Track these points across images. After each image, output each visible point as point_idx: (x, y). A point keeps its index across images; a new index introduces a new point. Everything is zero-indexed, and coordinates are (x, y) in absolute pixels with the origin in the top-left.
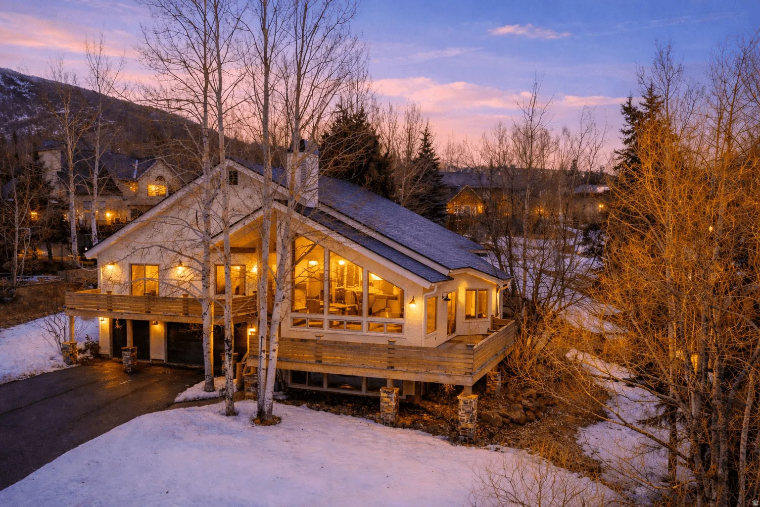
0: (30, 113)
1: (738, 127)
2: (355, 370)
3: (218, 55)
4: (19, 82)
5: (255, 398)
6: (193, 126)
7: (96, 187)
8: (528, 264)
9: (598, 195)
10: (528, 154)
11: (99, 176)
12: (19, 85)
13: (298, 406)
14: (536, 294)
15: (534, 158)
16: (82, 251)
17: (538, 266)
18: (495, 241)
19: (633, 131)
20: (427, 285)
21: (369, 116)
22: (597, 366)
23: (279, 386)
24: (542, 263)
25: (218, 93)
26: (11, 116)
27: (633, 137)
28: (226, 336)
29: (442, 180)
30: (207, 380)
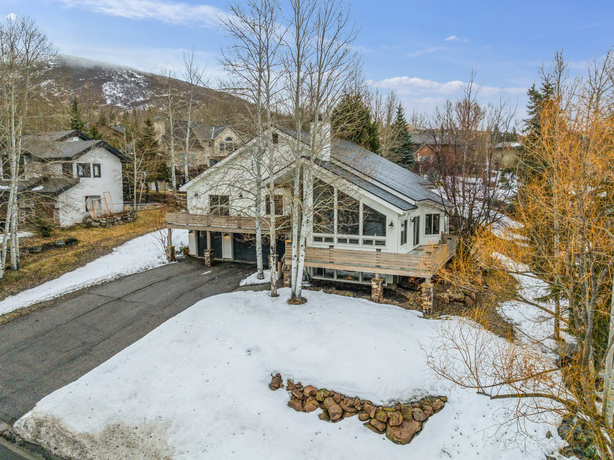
0: (144, 96)
1: (602, 104)
2: (354, 267)
3: (268, 61)
4: (137, 76)
5: (290, 286)
6: (252, 105)
7: (187, 144)
8: (466, 194)
9: (511, 148)
10: (466, 120)
11: (190, 138)
12: (137, 78)
13: (318, 291)
14: (470, 214)
15: (470, 123)
16: (178, 187)
17: (472, 196)
18: (443, 179)
19: (535, 107)
20: (401, 212)
21: (363, 98)
22: (510, 264)
23: (306, 278)
24: (475, 194)
25: (267, 84)
26: (131, 98)
27: (535, 111)
28: (271, 244)
29: (410, 139)
30: (259, 271)
